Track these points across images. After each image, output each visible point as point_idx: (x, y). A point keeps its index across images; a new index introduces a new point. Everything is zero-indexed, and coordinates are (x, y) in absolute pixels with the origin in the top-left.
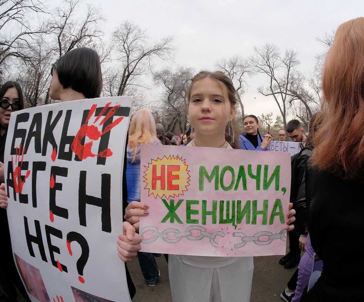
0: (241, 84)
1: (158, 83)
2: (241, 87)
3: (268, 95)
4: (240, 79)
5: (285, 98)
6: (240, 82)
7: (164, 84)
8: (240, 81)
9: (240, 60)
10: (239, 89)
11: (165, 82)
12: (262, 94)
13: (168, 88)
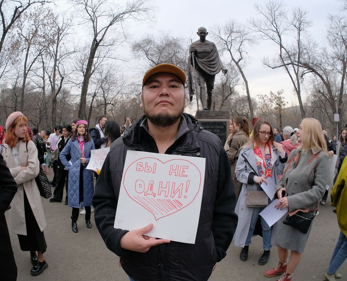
0: (241, 55)
1: (139, 56)
2: (242, 58)
3: (275, 67)
4: (239, 49)
5: (298, 70)
6: (240, 53)
7: (147, 56)
8: (240, 51)
9: (236, 26)
10: (240, 60)
11: (147, 55)
12: (268, 66)
13: (152, 61)
